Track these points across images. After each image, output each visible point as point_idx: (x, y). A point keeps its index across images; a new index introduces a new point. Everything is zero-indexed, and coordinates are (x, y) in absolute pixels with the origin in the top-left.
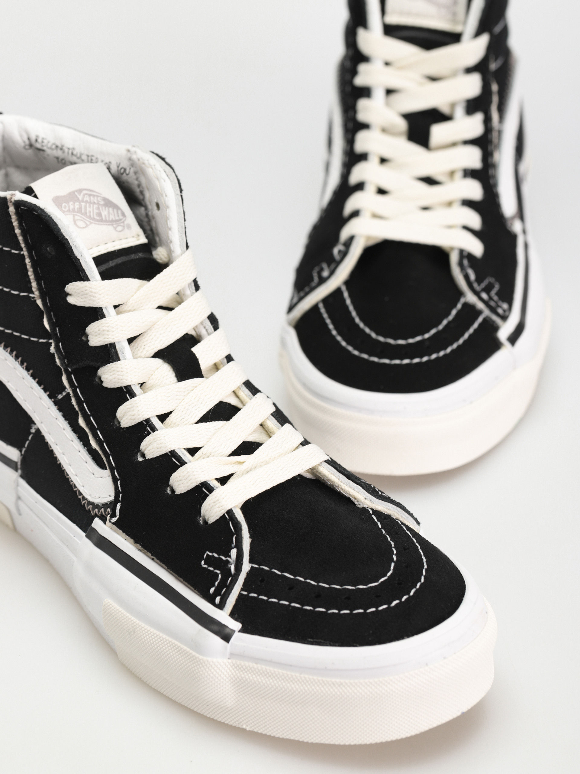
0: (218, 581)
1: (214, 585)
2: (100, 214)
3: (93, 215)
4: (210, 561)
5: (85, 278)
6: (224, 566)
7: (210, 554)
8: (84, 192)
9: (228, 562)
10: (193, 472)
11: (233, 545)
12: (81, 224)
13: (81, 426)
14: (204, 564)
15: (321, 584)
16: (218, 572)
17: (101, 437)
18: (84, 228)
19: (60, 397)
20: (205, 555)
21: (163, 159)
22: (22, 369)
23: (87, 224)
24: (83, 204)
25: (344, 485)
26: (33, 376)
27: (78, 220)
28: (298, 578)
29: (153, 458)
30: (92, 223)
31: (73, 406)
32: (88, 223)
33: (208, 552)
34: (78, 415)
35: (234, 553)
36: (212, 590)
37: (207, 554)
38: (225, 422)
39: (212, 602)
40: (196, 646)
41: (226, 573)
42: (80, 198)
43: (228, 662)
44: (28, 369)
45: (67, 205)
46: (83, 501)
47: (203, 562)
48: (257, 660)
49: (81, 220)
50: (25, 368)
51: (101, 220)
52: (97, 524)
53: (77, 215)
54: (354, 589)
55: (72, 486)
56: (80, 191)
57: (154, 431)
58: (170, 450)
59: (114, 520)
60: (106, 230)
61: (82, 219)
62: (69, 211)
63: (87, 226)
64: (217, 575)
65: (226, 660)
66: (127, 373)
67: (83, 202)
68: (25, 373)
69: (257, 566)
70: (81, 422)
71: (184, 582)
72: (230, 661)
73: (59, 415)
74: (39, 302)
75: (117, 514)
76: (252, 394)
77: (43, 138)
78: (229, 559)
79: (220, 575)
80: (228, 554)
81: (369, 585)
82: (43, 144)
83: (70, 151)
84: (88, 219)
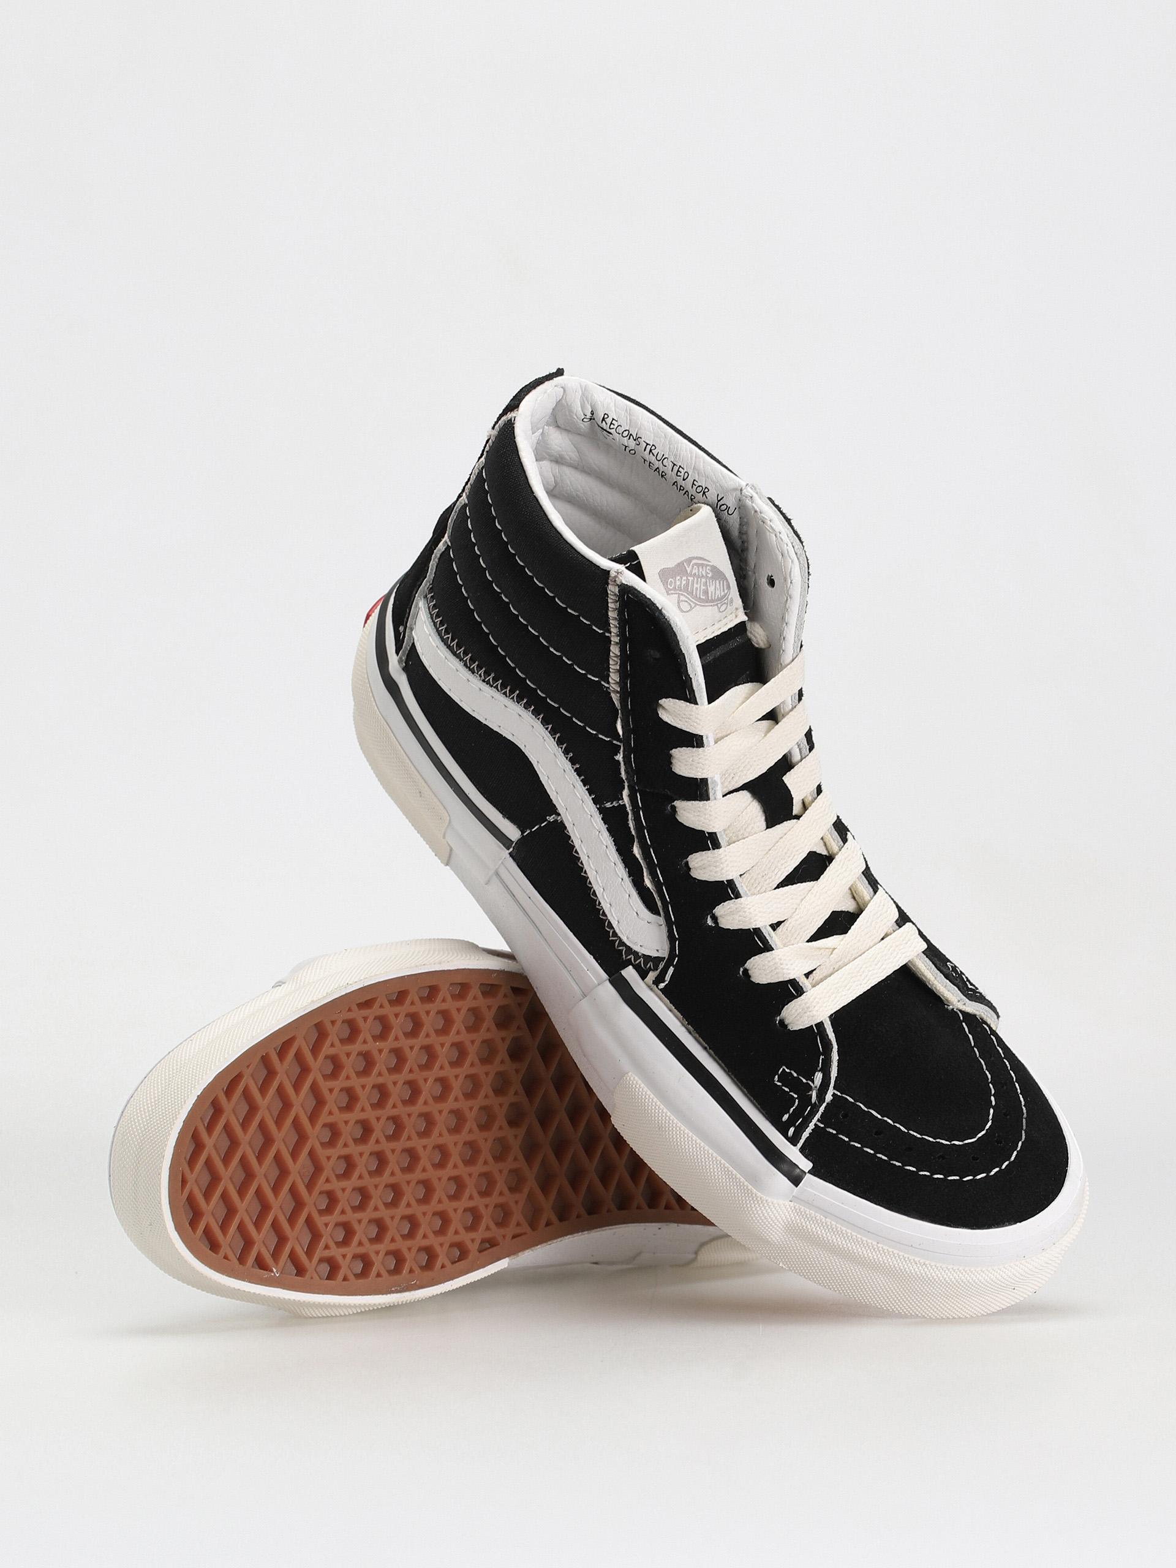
0: (794, 1108)
1: (789, 1112)
2: (706, 592)
3: (700, 595)
4: (784, 1078)
5: (693, 700)
6: (804, 1091)
7: (788, 1071)
8: (694, 561)
9: (809, 1087)
10: (781, 964)
11: (819, 1069)
12: (685, 606)
13: (635, 855)
14: (778, 1081)
15: (911, 1132)
16: (796, 1096)
17: (661, 878)
18: (687, 611)
19: (608, 805)
20: (782, 1069)
21: (788, 521)
22: (565, 759)
23: (691, 607)
24: (691, 579)
25: (940, 985)
26: (579, 772)
27: (682, 601)
28: (885, 1119)
29: (729, 929)
30: (698, 605)
31: (630, 828)
32: (693, 605)
33: (784, 1067)
34: (634, 842)
35: (818, 1077)
36: (786, 1117)
37: (784, 1069)
38: (812, 883)
39: (784, 1134)
40: (754, 1179)
41: (805, 1100)
42: (689, 570)
43: (790, 1206)
44: (573, 761)
45: (672, 580)
46: (612, 937)
47: (776, 1078)
48: (826, 1213)
49: (687, 601)
50: (568, 758)
51: (707, 601)
52: (630, 973)
53: (682, 594)
54: (948, 1145)
56: (689, 560)
57: (736, 898)
58: (754, 927)
59: (662, 985)
60: (710, 611)
61: (686, 599)
62: (674, 589)
63: (692, 608)
64: (794, 1099)
65: (787, 1203)
66: (716, 818)
67: (691, 576)
68: (567, 765)
69: (839, 1094)
70: (636, 851)
71: (748, 1095)
72: (792, 1204)
73: (603, 827)
74: (615, 698)
75: (666, 979)
76: (842, 840)
77: (613, 419)
78: (810, 1083)
79: (797, 1101)
80: (810, 1077)
81: (966, 1142)
82: (612, 426)
83: (649, 448)
84: (693, 600)
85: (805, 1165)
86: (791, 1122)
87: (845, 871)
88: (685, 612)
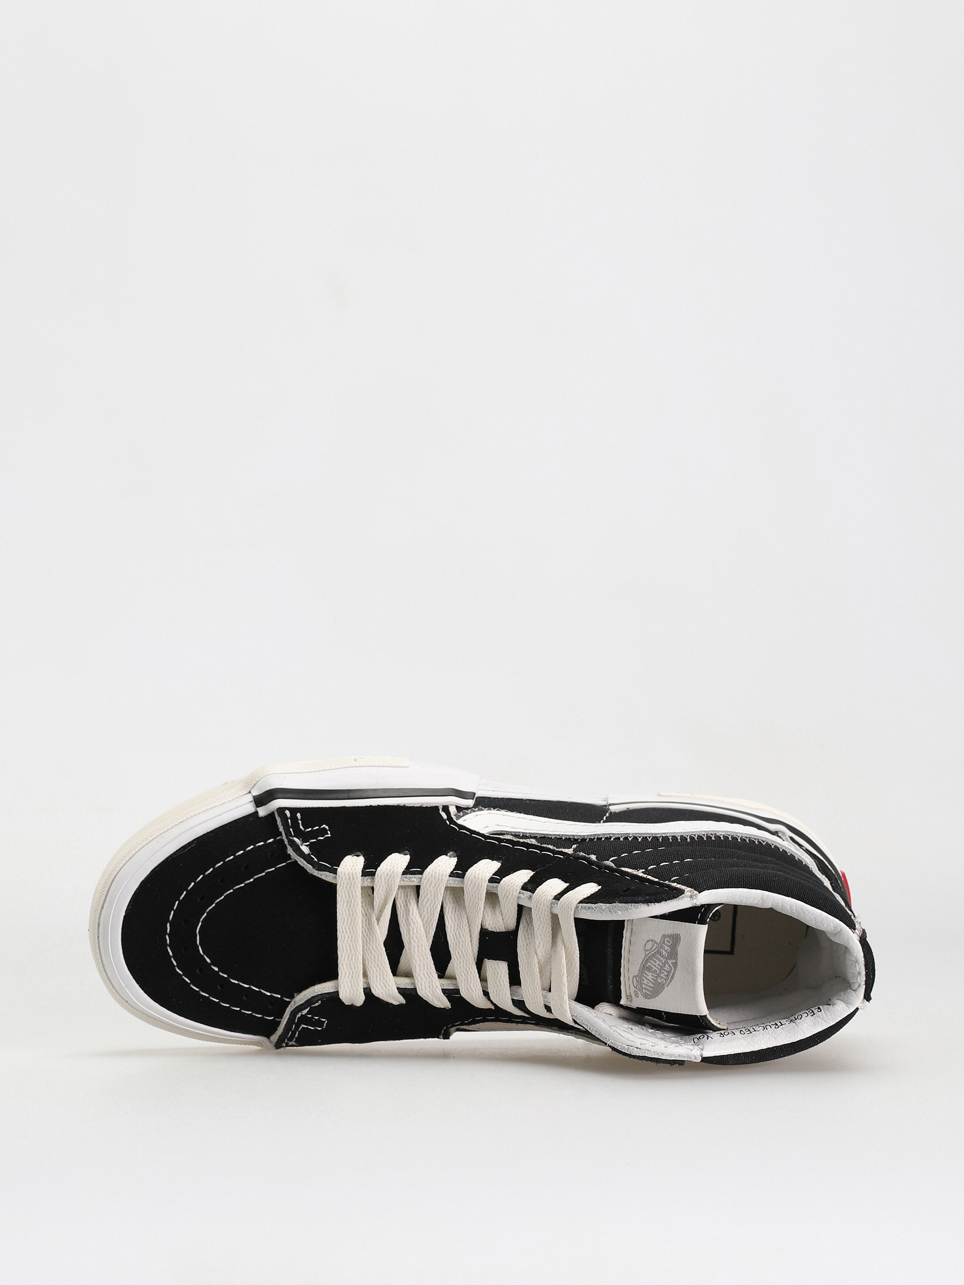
0: (300, 825)
1: (301, 820)
3: (651, 963)
4: (324, 832)
6: (305, 837)
7: (326, 836)
8: (673, 971)
9: (304, 841)
11: (311, 854)
12: (649, 945)
14: (324, 827)
16: (306, 830)
18: (646, 945)
23: (647, 951)
24: (664, 960)
27: (654, 945)
29: (438, 857)
32: (647, 953)
33: (330, 835)
35: (305, 849)
36: (299, 817)
37: (328, 834)
39: (290, 809)
41: (299, 834)
42: (670, 962)
45: (670, 944)
47: (327, 827)
49: (651, 949)
51: (645, 966)
53: (658, 947)
55: (485, 808)
56: (675, 965)
57: (452, 872)
58: (425, 872)
59: (442, 810)
60: (638, 965)
62: (664, 942)
64: (305, 828)
69: (288, 859)
75: (443, 812)
76: (445, 989)
77: (814, 1014)
78: (308, 843)
79: (303, 829)
80: (311, 847)
81: (200, 923)
82: (811, 1011)
83: (779, 1024)
84: (650, 955)
85: (262, 812)
86: (294, 817)
87: (424, 974)
88: (647, 942)
